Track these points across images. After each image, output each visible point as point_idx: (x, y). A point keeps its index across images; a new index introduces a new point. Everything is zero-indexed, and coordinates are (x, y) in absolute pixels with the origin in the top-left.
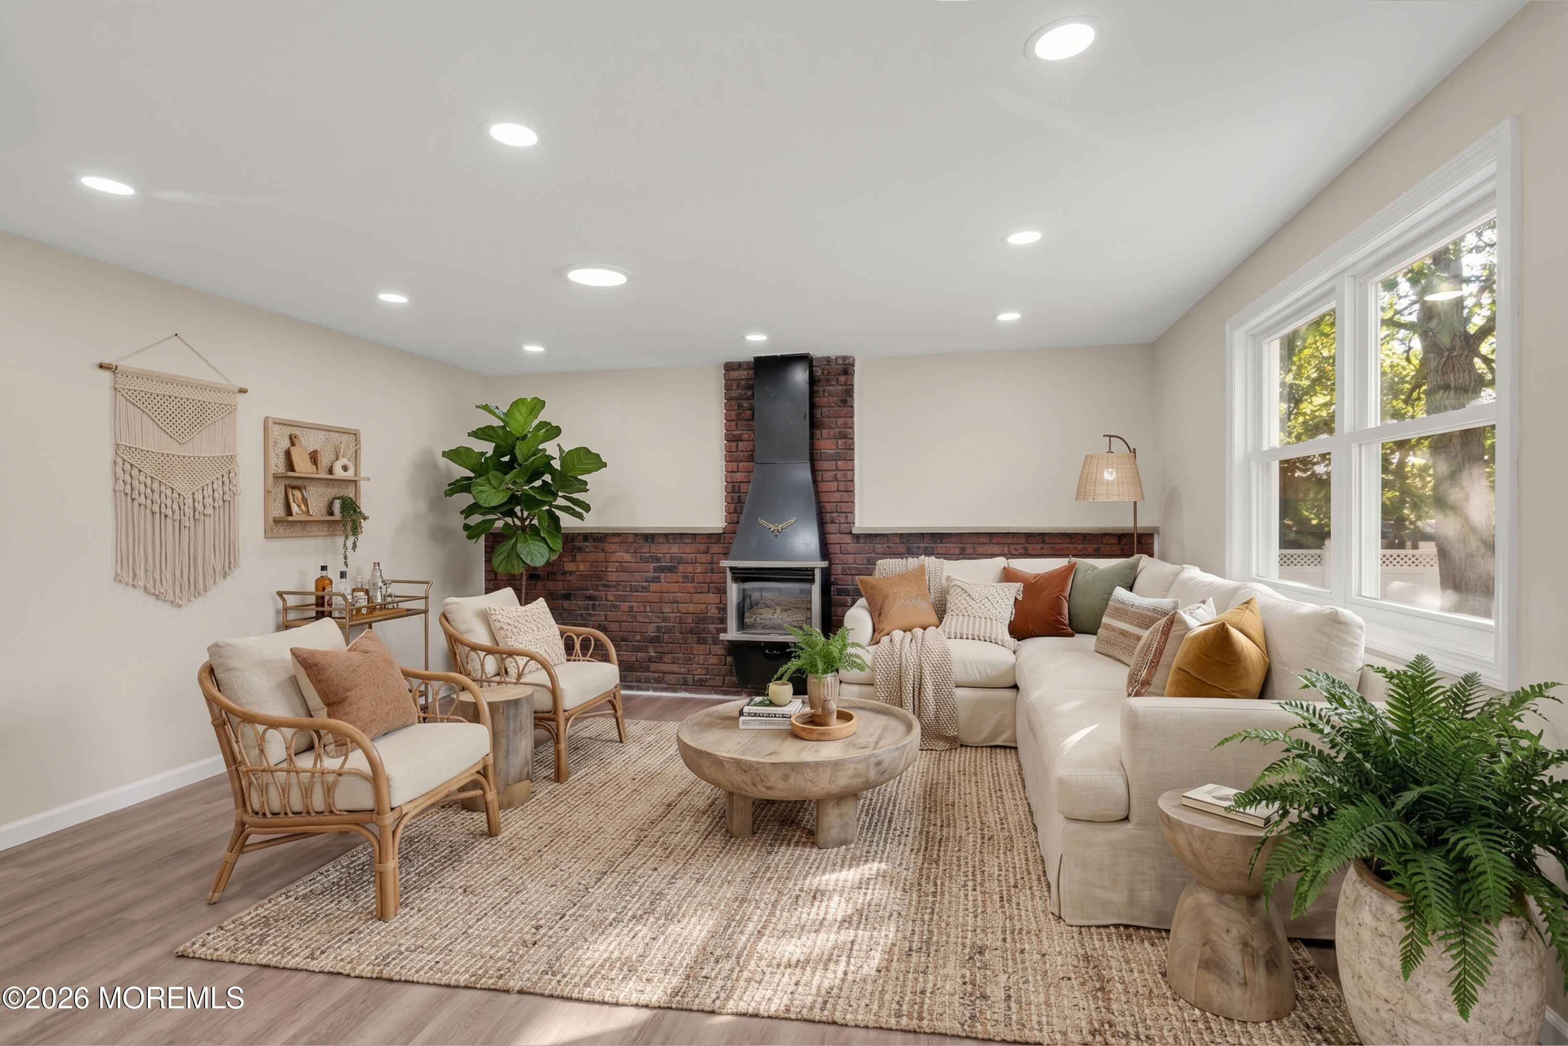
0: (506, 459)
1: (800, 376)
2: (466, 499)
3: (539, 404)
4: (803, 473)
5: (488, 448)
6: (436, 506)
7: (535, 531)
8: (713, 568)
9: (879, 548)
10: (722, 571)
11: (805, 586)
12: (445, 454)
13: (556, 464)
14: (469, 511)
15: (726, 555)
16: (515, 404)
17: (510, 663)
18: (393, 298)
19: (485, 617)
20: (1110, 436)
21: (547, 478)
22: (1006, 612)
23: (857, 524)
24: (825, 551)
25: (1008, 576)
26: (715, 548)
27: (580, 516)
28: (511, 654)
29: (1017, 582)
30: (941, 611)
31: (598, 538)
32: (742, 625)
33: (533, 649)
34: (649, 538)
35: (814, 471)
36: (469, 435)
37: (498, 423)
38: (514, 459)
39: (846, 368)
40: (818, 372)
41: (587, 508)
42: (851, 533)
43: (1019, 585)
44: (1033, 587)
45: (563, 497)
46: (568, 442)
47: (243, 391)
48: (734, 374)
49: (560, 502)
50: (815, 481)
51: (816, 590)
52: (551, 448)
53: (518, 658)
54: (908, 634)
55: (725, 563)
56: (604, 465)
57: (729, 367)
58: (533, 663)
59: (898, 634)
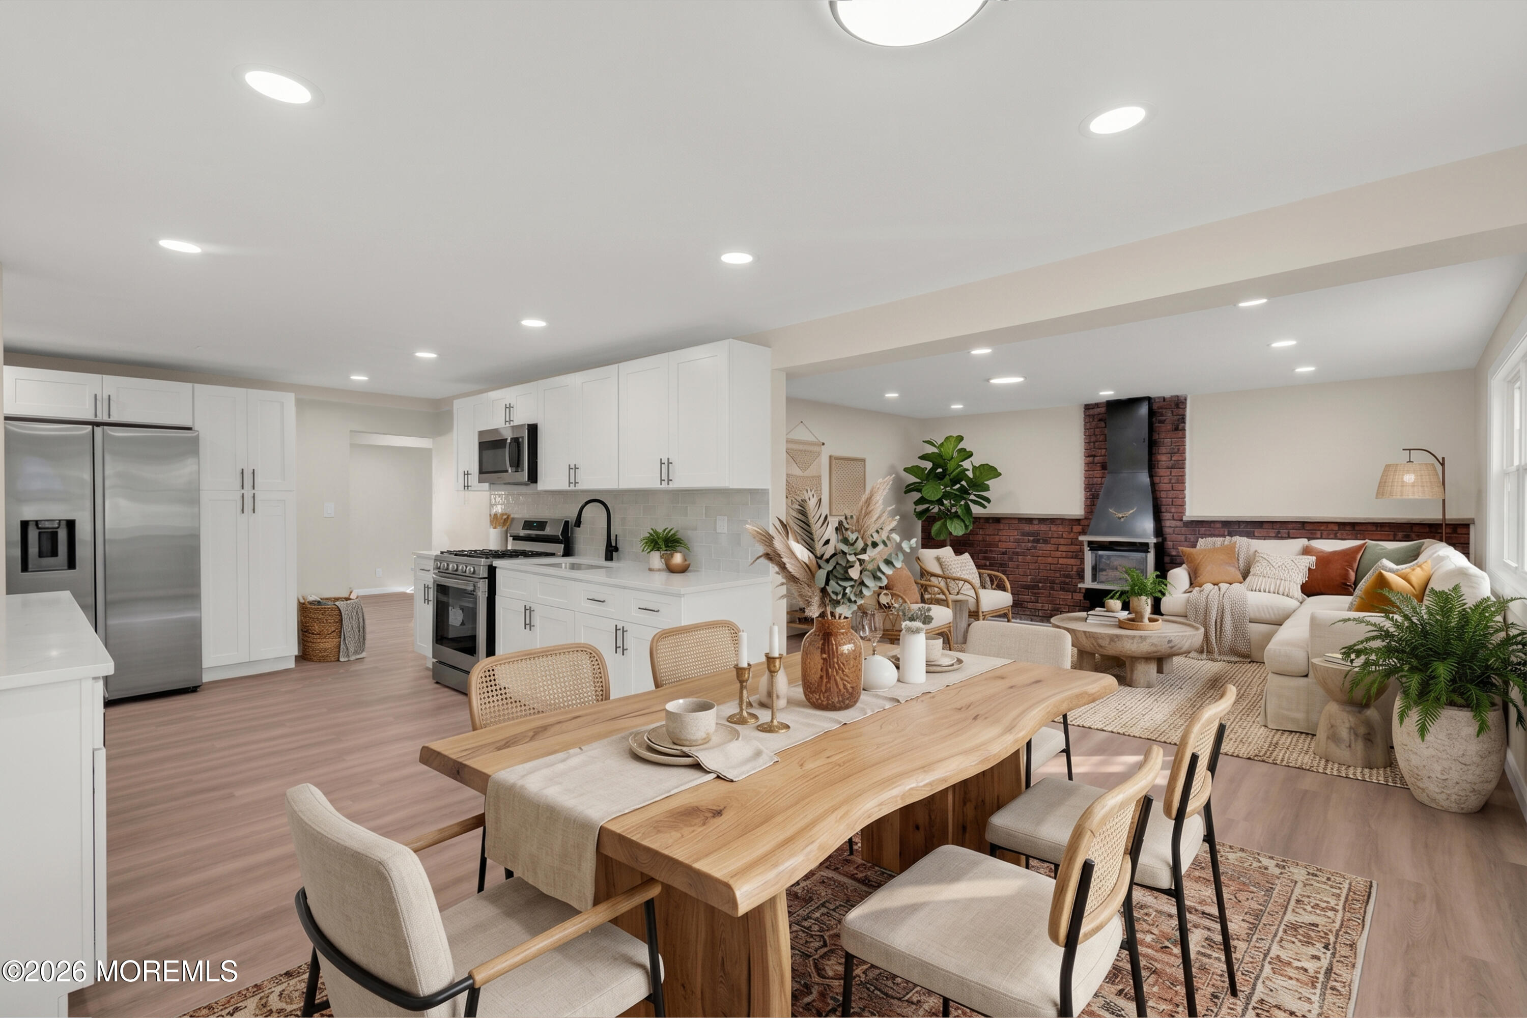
0: (940, 470)
1: (1144, 410)
2: (916, 496)
3: (960, 439)
4: (1144, 478)
5: (928, 465)
6: (899, 501)
7: (956, 515)
8: (1075, 542)
9: (1203, 530)
10: (1081, 543)
11: (1143, 555)
12: (906, 470)
13: (970, 474)
14: (917, 503)
15: (1084, 533)
16: (947, 438)
17: (952, 584)
18: (892, 395)
19: (938, 559)
20: (1410, 450)
21: (964, 483)
22: (1301, 577)
23: (1187, 513)
24: (1159, 531)
25: (1306, 551)
26: (1077, 529)
27: (985, 507)
28: (954, 579)
29: (1311, 555)
30: (1245, 575)
31: (997, 520)
32: (1094, 578)
33: (966, 577)
34: (1029, 520)
35: (1151, 476)
36: (919, 458)
37: (935, 450)
38: (945, 470)
39: (1178, 404)
40: (1155, 407)
41: (988, 500)
42: (1182, 520)
43: (1314, 558)
44: (1324, 560)
45: (975, 495)
46: (977, 460)
47: (823, 444)
48: (1091, 412)
49: (972, 497)
50: (1153, 484)
51: (1151, 557)
52: (966, 464)
53: (957, 582)
54: (1216, 587)
55: (1084, 538)
56: (1000, 474)
57: (1088, 407)
58: (966, 583)
59: (1208, 587)
